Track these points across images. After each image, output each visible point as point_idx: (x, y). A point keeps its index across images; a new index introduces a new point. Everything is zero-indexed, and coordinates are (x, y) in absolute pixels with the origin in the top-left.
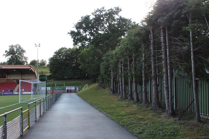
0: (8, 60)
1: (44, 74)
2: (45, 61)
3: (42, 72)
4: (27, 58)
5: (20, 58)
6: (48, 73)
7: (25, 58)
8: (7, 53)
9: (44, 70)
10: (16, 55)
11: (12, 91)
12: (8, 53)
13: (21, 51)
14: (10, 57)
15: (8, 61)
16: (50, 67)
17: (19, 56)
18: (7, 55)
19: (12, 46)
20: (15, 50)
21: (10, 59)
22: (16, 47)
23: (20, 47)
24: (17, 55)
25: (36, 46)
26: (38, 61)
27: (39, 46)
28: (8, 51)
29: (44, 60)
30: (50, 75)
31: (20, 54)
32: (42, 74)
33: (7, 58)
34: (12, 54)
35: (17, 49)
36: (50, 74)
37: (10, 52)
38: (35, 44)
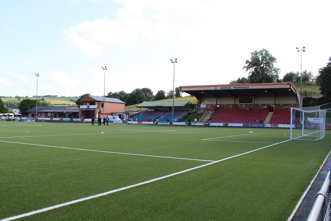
0: (251, 74)
1: (309, 96)
2: (310, 74)
3: (306, 93)
4: (278, 70)
5: (268, 70)
6: (315, 94)
7: (276, 71)
8: (248, 64)
9: (308, 90)
10: (261, 66)
11: (262, 122)
12: (250, 63)
13: (270, 60)
14: (252, 69)
15: (251, 77)
16: (321, 85)
17: (266, 68)
18: (248, 68)
19: (256, 53)
20: (260, 59)
21: (253, 74)
22: (262, 54)
23: (267, 54)
24: (263, 67)
25: (298, 51)
26: (298, 73)
27: (304, 51)
28: (250, 61)
29: (307, 72)
30: (321, 98)
31: (268, 64)
32: (305, 96)
33: (249, 71)
34: (255, 65)
35: (263, 57)
36: (321, 96)
37: (252, 61)
38: (297, 48)
